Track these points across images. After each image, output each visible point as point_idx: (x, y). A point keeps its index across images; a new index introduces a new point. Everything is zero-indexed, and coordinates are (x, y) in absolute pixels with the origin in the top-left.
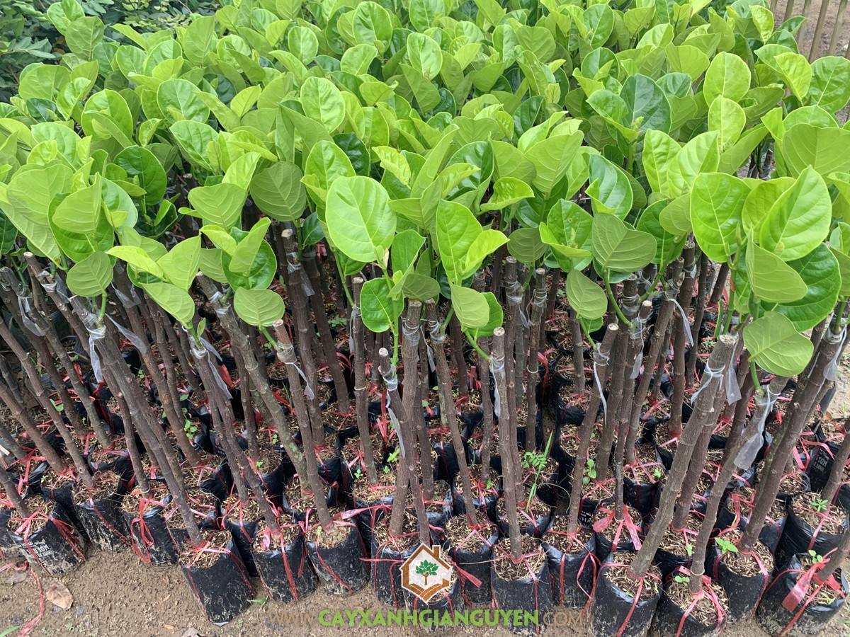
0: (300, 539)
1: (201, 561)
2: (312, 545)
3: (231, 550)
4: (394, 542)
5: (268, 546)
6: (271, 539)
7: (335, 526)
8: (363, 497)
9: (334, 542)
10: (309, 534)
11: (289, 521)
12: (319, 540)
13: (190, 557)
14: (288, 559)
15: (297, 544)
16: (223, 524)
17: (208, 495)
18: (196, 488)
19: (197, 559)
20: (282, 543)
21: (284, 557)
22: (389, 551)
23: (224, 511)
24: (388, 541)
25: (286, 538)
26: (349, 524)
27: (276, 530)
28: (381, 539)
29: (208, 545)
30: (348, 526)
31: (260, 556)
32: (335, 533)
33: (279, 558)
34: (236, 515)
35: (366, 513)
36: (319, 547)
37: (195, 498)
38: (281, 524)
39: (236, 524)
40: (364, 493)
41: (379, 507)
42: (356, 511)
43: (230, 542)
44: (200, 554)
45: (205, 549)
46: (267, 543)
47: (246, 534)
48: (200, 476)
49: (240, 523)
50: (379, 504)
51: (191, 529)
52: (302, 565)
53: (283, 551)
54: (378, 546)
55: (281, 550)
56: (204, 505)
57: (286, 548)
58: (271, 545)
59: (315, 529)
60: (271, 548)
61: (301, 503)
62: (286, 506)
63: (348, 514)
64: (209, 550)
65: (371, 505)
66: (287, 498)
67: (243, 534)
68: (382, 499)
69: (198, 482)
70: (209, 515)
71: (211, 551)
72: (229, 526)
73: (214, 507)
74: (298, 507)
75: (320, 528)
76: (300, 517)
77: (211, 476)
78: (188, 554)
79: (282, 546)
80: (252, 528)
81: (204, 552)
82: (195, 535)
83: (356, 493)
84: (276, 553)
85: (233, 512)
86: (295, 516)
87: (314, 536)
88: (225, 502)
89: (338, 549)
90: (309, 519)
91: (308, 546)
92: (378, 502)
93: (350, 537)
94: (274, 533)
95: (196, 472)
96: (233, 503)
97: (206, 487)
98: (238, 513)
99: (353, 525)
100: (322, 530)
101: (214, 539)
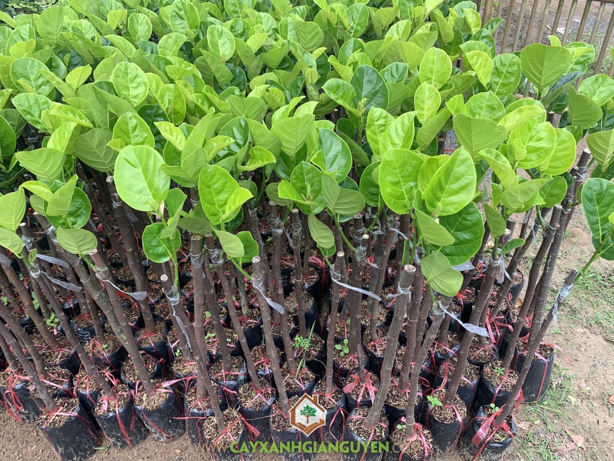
0: (131, 402)
1: (54, 422)
2: (139, 408)
3: (78, 413)
4: (199, 404)
5: (106, 409)
6: (109, 403)
7: (157, 393)
8: (179, 370)
9: (156, 405)
10: (138, 399)
11: (124, 389)
12: (145, 403)
13: (46, 419)
14: (121, 418)
15: (128, 407)
16: (74, 393)
17: (64, 371)
18: (56, 365)
19: (51, 421)
20: (117, 407)
21: (118, 417)
22: (196, 411)
23: (75, 383)
24: (195, 404)
25: (120, 403)
26: (168, 391)
27: (112, 397)
28: (190, 402)
29: (60, 410)
30: (167, 393)
31: (99, 417)
32: (157, 398)
33: (114, 418)
34: (84, 386)
35: (182, 382)
36: (144, 409)
37: (53, 373)
38: (117, 392)
39: (83, 393)
40: (181, 367)
41: (191, 377)
42: (174, 381)
43: (77, 408)
44: (54, 417)
45: (58, 413)
46: (105, 407)
47: (91, 400)
48: (59, 356)
49: (87, 392)
50: (191, 376)
51: (46, 400)
52: (133, 422)
53: (117, 413)
54: (188, 407)
55: (115, 412)
56: (60, 379)
57: (119, 410)
58: (109, 408)
59: (142, 395)
60: (108, 411)
61: (134, 375)
62: (123, 378)
63: (166, 384)
64: (61, 414)
65: (185, 376)
66: (124, 372)
67: (89, 400)
68: (193, 372)
69: (58, 361)
70: (64, 387)
71: (63, 414)
72: (78, 393)
73: (67, 380)
74: (131, 379)
75: (145, 395)
76: (132, 387)
77: (68, 356)
78: (45, 417)
79: (117, 409)
80: (96, 395)
81: (57, 416)
82: (49, 404)
83: (175, 367)
84: (111, 414)
85: (82, 383)
86: (129, 385)
87: (141, 400)
88: (77, 376)
89: (158, 410)
90: (138, 388)
91: (137, 408)
92: (190, 374)
93: (168, 401)
94: (111, 400)
95: (56, 353)
96: (83, 377)
97: (63, 365)
98: (85, 385)
99: (171, 391)
100: (148, 396)
101: (66, 405)
